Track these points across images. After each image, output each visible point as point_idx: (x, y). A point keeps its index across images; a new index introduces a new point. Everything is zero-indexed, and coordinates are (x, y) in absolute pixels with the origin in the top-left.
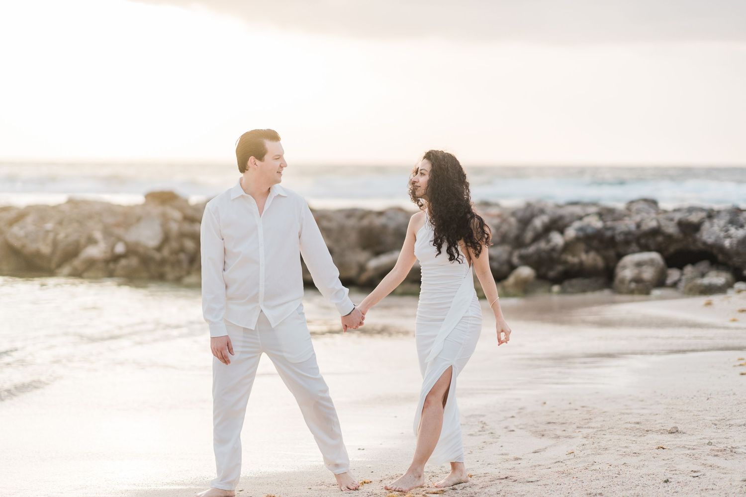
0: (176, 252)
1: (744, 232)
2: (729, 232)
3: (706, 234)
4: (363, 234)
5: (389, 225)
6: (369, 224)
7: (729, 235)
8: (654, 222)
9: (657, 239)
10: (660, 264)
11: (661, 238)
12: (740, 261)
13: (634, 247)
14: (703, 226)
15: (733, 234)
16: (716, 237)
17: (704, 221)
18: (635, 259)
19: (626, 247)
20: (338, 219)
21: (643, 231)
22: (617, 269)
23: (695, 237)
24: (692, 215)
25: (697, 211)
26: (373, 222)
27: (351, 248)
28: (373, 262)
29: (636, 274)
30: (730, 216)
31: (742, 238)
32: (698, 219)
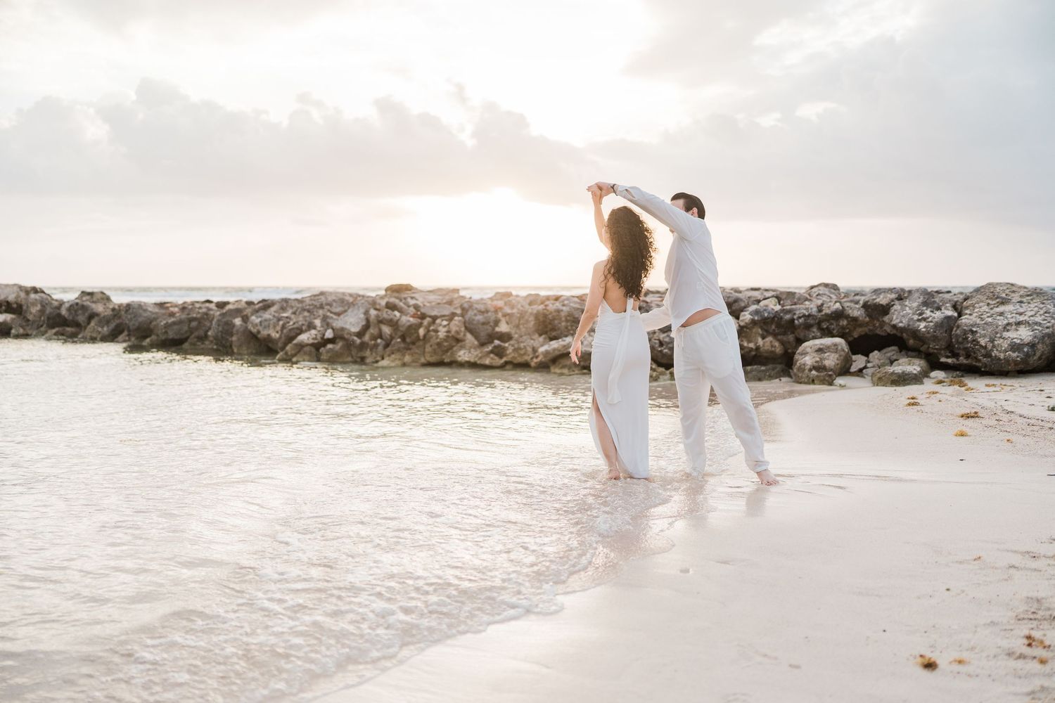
0: (374, 338)
1: (942, 316)
2: (924, 316)
3: (897, 318)
4: (539, 320)
5: (562, 311)
6: (544, 309)
7: (924, 319)
8: (838, 305)
9: (841, 324)
10: (843, 350)
11: (845, 322)
12: (937, 347)
13: (814, 332)
14: (892, 310)
15: (928, 318)
16: (909, 321)
17: (894, 304)
18: (816, 345)
19: (807, 332)
20: (519, 306)
21: (826, 315)
22: (796, 357)
23: (883, 321)
24: (879, 298)
25: (886, 294)
26: (548, 308)
27: (528, 334)
28: (544, 348)
29: (817, 362)
30: (925, 298)
31: (940, 322)
32: (887, 302)
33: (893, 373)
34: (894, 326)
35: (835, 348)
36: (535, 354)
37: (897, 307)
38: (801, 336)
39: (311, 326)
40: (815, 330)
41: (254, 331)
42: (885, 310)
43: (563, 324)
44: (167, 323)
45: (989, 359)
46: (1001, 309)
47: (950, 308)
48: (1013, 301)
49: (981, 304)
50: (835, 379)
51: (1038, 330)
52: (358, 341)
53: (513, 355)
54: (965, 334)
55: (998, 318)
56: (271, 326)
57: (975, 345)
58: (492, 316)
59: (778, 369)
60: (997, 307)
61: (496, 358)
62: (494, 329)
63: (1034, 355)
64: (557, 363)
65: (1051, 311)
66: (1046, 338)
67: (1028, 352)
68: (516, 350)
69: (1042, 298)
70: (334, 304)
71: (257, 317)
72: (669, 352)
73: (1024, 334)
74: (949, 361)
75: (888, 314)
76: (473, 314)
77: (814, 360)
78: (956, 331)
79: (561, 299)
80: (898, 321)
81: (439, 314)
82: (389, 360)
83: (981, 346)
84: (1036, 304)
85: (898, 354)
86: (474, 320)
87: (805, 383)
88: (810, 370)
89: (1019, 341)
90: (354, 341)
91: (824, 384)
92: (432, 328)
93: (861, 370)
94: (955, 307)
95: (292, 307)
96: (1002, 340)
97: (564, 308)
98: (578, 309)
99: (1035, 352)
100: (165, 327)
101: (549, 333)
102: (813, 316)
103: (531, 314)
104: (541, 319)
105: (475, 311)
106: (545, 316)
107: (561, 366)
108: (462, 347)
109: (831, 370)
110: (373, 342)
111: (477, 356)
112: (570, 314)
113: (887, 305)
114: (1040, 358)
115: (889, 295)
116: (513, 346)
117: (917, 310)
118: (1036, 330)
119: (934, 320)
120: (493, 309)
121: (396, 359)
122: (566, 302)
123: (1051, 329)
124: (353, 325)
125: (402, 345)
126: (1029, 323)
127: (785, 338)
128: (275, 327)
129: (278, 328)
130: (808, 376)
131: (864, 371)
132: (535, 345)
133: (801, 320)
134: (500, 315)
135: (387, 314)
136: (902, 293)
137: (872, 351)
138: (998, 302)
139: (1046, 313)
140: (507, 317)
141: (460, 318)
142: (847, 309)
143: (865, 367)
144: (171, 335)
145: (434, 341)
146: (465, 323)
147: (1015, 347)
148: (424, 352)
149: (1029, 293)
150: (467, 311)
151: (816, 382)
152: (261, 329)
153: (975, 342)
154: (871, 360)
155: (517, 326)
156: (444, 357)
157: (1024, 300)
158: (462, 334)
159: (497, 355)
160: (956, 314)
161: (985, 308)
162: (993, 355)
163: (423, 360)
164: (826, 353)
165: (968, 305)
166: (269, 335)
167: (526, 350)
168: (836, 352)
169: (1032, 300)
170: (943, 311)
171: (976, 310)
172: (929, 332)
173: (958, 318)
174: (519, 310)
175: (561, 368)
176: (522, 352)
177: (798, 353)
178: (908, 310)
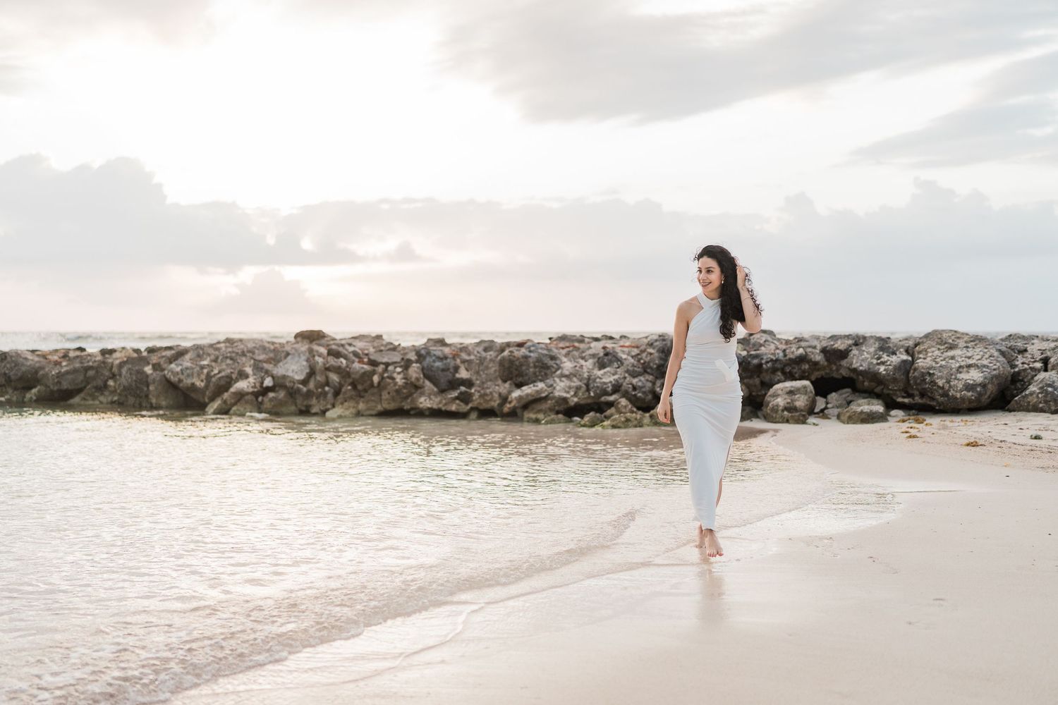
0: (321, 386)
1: (899, 360)
2: (882, 360)
3: (857, 362)
4: (504, 366)
5: (530, 357)
6: (510, 356)
7: (883, 363)
8: (801, 351)
9: (803, 368)
10: (812, 392)
11: (807, 367)
12: (895, 388)
13: (779, 376)
14: (851, 354)
15: (886, 362)
16: (869, 365)
17: (851, 350)
18: (787, 387)
19: (772, 376)
20: (476, 352)
21: (790, 359)
22: (767, 398)
23: (840, 365)
24: (837, 343)
25: (843, 340)
26: (513, 354)
27: (491, 380)
28: (516, 394)
29: (788, 403)
30: (880, 344)
31: (898, 365)
32: (845, 348)
33: (862, 412)
34: (855, 370)
35: (803, 390)
36: (504, 399)
37: (855, 352)
38: (767, 378)
39: (243, 375)
40: (779, 373)
41: (174, 379)
42: (844, 354)
43: (531, 370)
44: (60, 372)
45: (946, 399)
46: (951, 353)
47: (904, 353)
48: (960, 345)
49: (933, 349)
50: (808, 419)
51: (987, 372)
52: (305, 389)
53: (478, 401)
54: (923, 376)
55: (950, 361)
56: (195, 375)
57: (933, 386)
58: (451, 363)
60: (946, 351)
61: (462, 404)
62: (454, 376)
63: (986, 393)
64: (530, 408)
65: (995, 355)
66: (994, 379)
67: (980, 391)
68: (482, 396)
69: (985, 344)
70: (257, 351)
71: (177, 365)
72: (643, 396)
73: (975, 376)
74: (906, 400)
75: (846, 358)
76: (431, 360)
77: (785, 401)
78: (913, 373)
79: (526, 345)
80: (858, 364)
81: (390, 361)
82: (342, 408)
83: (939, 387)
84: (980, 349)
85: (853, 395)
86: (432, 366)
87: (779, 422)
88: (783, 411)
89: (972, 382)
90: (299, 390)
91: (798, 423)
92: (386, 375)
93: (822, 411)
94: (907, 351)
95: (209, 355)
96: (956, 381)
97: (532, 354)
98: (547, 355)
100: (57, 377)
101: (514, 379)
102: (781, 360)
103: (491, 360)
104: (507, 365)
105: (434, 358)
106: (512, 363)
107: (535, 411)
108: (422, 394)
109: (802, 410)
110: (320, 390)
111: (440, 402)
112: (539, 360)
113: (845, 350)
114: (989, 397)
115: (846, 342)
116: (479, 392)
117: (874, 355)
118: (985, 371)
119: (894, 363)
120: (451, 356)
121: (350, 407)
122: (532, 348)
123: (997, 371)
124: (296, 372)
125: (353, 393)
126: (977, 366)
127: (751, 382)
128: (199, 375)
129: (203, 377)
130: (782, 416)
131: (826, 411)
132: (501, 391)
133: (769, 365)
134: (458, 361)
135: (332, 361)
136: (857, 340)
137: (831, 392)
138: (946, 348)
139: (990, 356)
140: (466, 364)
141: (418, 365)
142: (809, 354)
143: (826, 408)
144: (65, 385)
145: (391, 388)
146: (423, 369)
147: (969, 387)
148: (381, 399)
149: (972, 339)
150: (424, 358)
151: (790, 421)
152: (182, 377)
153: (933, 383)
154: (830, 401)
155: (478, 373)
156: (403, 404)
157: (969, 345)
158: (422, 381)
159: (462, 401)
160: (910, 358)
161: (937, 353)
162: (951, 394)
163: (379, 408)
164: (796, 394)
165: (921, 349)
166: (193, 384)
167: (492, 396)
168: (806, 394)
170: (898, 356)
171: (930, 354)
172: (888, 375)
173: (913, 362)
174: (476, 356)
175: (536, 413)
176: (488, 398)
177: (770, 396)
178: (866, 355)
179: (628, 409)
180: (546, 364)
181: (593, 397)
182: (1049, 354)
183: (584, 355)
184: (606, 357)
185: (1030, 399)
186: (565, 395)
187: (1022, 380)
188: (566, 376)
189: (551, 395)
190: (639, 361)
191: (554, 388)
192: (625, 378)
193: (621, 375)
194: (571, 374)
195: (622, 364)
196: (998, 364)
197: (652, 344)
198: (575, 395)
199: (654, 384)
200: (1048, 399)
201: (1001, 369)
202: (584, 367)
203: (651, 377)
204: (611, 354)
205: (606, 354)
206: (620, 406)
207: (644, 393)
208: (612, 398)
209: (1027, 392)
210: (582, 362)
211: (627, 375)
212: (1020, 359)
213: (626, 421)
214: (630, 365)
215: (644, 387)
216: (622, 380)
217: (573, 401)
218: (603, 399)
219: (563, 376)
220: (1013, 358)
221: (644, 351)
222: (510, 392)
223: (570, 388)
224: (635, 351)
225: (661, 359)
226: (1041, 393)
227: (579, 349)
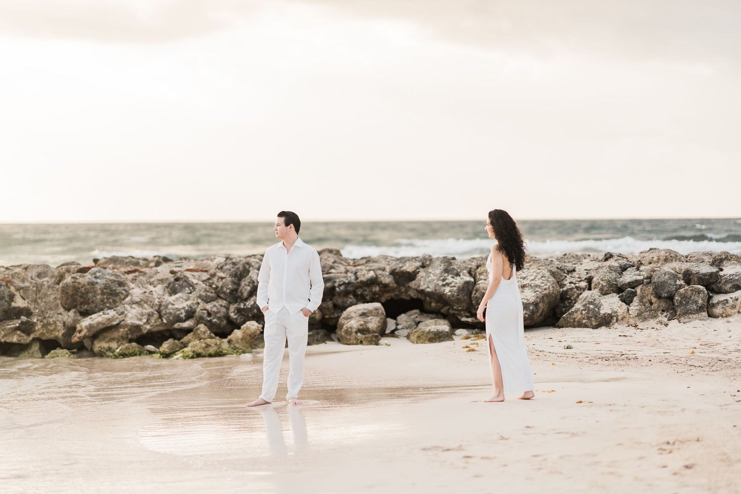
1: (462, 281)
2: (447, 281)
3: (424, 284)
4: (67, 293)
5: (97, 283)
6: (73, 282)
7: (448, 284)
8: (372, 274)
9: (373, 290)
10: (383, 314)
11: (377, 289)
12: (459, 308)
14: (419, 276)
15: (451, 283)
16: (435, 287)
17: (419, 272)
18: (360, 310)
19: (345, 299)
20: (29, 279)
21: (362, 282)
22: (341, 321)
23: (409, 287)
24: (405, 265)
25: (411, 262)
26: (77, 281)
27: (51, 309)
28: (86, 322)
29: (361, 325)
30: (445, 266)
31: (461, 287)
32: (413, 270)
33: (429, 332)
34: (422, 291)
35: (375, 312)
36: (71, 329)
37: (422, 273)
38: (340, 301)
40: (351, 296)
42: (412, 276)
43: (98, 297)
47: (467, 275)
50: (380, 340)
51: (539, 291)
53: (41, 331)
58: (6, 290)
59: (321, 334)
61: (23, 335)
62: (10, 305)
63: (537, 312)
64: (101, 337)
65: (546, 275)
66: (545, 298)
67: (533, 309)
68: (44, 326)
69: (538, 265)
72: (218, 322)
73: (529, 295)
74: (470, 320)
75: (414, 280)
77: (359, 323)
78: (475, 294)
80: (426, 286)
84: (534, 270)
85: (421, 316)
87: (353, 344)
91: (371, 344)
93: (393, 332)
94: (470, 273)
97: (98, 280)
98: (115, 281)
99: (538, 309)
101: (78, 307)
102: (353, 283)
103: (50, 287)
104: (70, 292)
106: (76, 290)
107: (107, 339)
109: (374, 332)
112: (106, 287)
113: (414, 272)
114: (541, 315)
115: (414, 264)
116: (41, 321)
117: (440, 277)
118: (537, 291)
119: (456, 285)
120: (4, 283)
122: (98, 274)
123: (548, 291)
126: (531, 286)
130: (356, 338)
131: (396, 332)
132: (65, 319)
133: (342, 288)
134: (12, 288)
136: (425, 262)
137: (399, 314)
139: (542, 277)
140: (22, 290)
142: (379, 276)
143: (396, 329)
151: (364, 343)
154: (399, 322)
155: (35, 301)
159: (23, 332)
160: (472, 280)
164: (368, 316)
165: (482, 271)
167: (56, 326)
168: (377, 316)
169: (530, 266)
170: (461, 277)
172: (453, 296)
173: (475, 283)
174: (31, 283)
175: (108, 342)
176: (51, 328)
177: (344, 318)
178: (432, 277)
179: (206, 335)
180: (115, 290)
181: (166, 324)
182: (592, 274)
183: (152, 280)
184: (178, 283)
185: (575, 315)
186: (138, 322)
187: (569, 299)
188: (137, 303)
189: (123, 322)
190: (210, 286)
191: (126, 316)
192: (198, 303)
193: (194, 300)
194: (142, 300)
195: (194, 289)
196: (548, 284)
197: (222, 268)
198: (148, 322)
199: (228, 309)
200: (590, 315)
201: (551, 289)
202: (154, 293)
203: (225, 302)
204: (182, 279)
205: (177, 280)
206: (199, 332)
207: (219, 318)
208: (186, 324)
209: (573, 309)
210: (151, 288)
211: (200, 301)
212: (569, 279)
213: (206, 347)
214: (203, 291)
215: (219, 312)
216: (196, 306)
217: (146, 328)
218: (176, 326)
219: (133, 303)
220: (563, 278)
221: (213, 275)
222: (76, 321)
223: (142, 315)
224: (205, 276)
225: (233, 283)
226: (585, 310)
227: (145, 274)
